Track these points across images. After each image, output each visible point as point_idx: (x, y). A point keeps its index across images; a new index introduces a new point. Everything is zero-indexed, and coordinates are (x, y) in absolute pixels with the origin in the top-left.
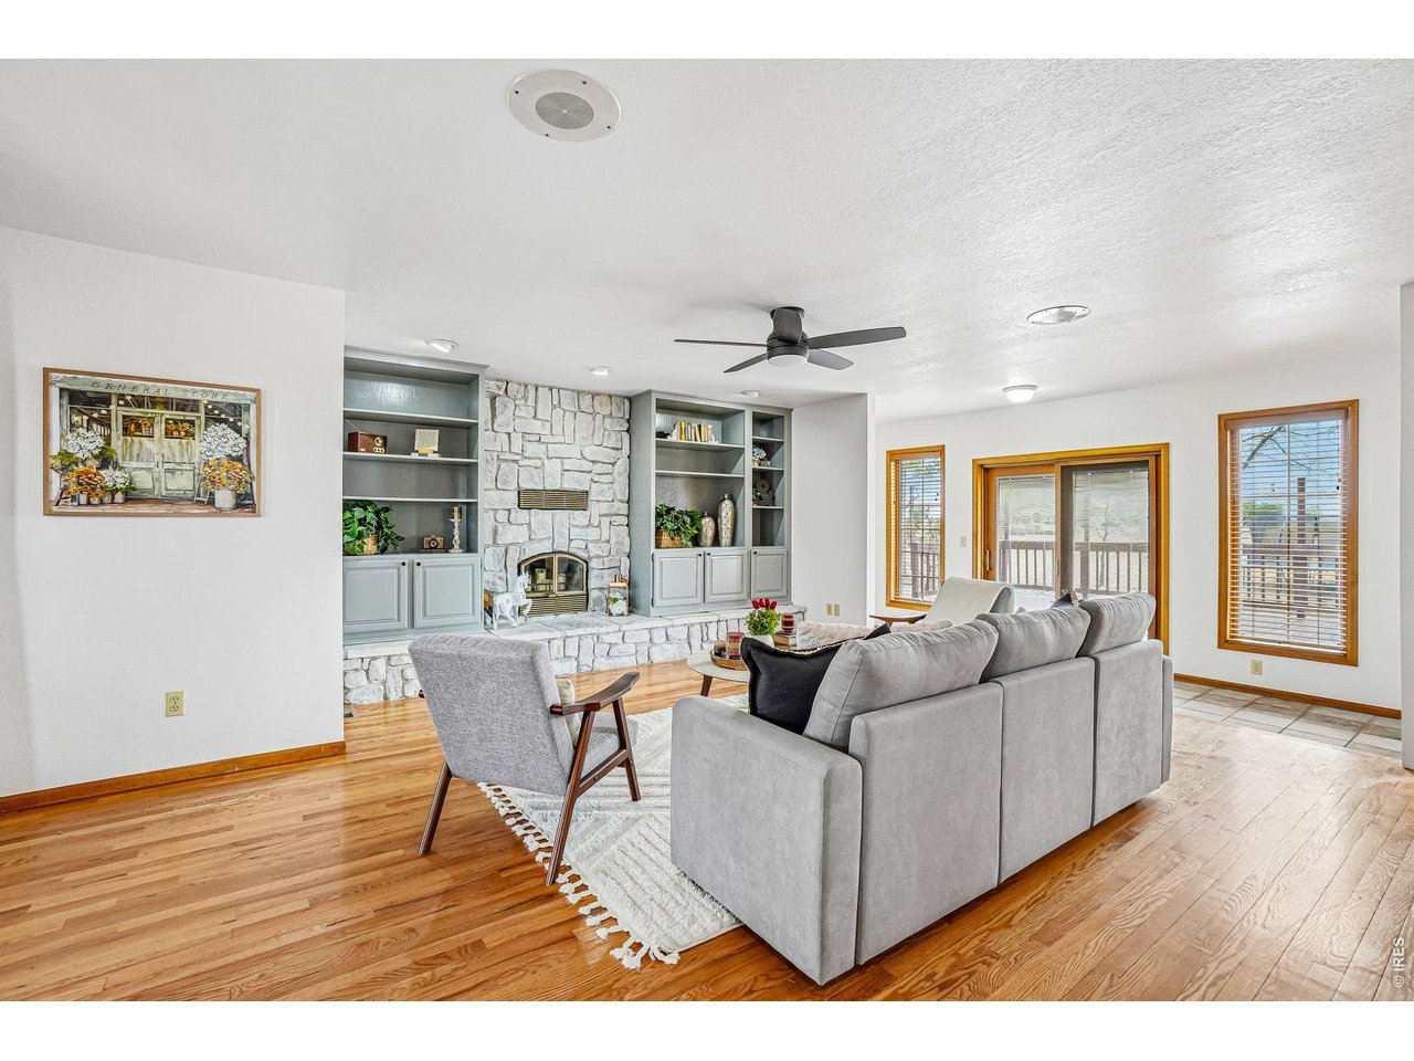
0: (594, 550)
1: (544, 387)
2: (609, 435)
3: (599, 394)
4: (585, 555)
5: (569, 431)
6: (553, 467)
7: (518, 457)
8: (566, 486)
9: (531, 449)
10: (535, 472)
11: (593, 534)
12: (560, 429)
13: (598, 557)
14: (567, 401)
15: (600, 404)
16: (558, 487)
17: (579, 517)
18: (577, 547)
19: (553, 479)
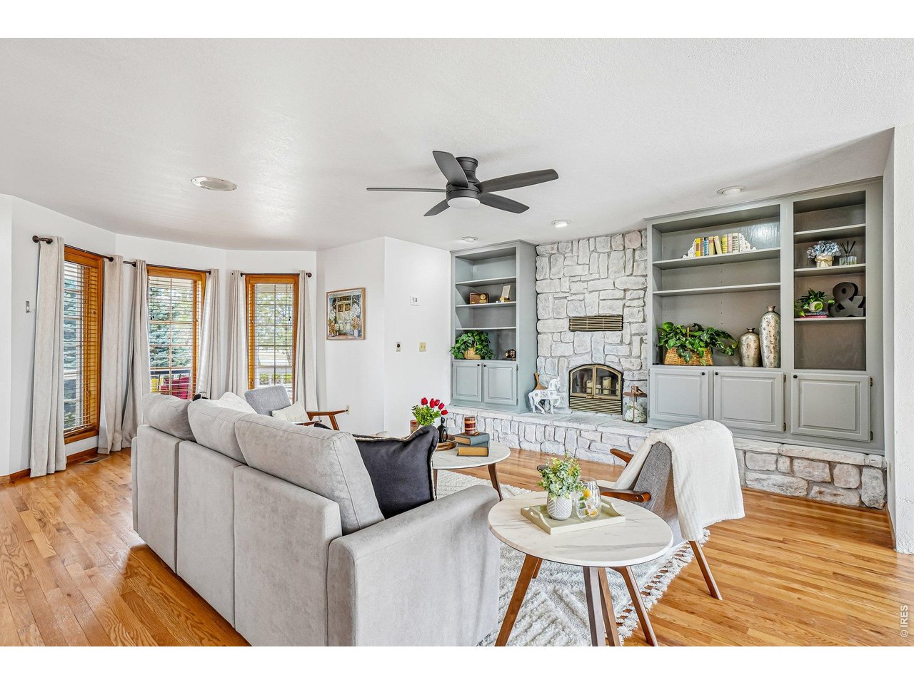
0: (626, 364)
1: (584, 239)
2: (638, 265)
3: (628, 233)
4: (619, 368)
5: (603, 269)
6: (592, 299)
7: (567, 295)
8: (602, 313)
9: (576, 287)
10: (578, 304)
11: (624, 350)
12: (596, 268)
13: (629, 370)
14: (603, 247)
15: (630, 241)
16: (596, 313)
17: (613, 337)
18: (612, 361)
19: (593, 308)
